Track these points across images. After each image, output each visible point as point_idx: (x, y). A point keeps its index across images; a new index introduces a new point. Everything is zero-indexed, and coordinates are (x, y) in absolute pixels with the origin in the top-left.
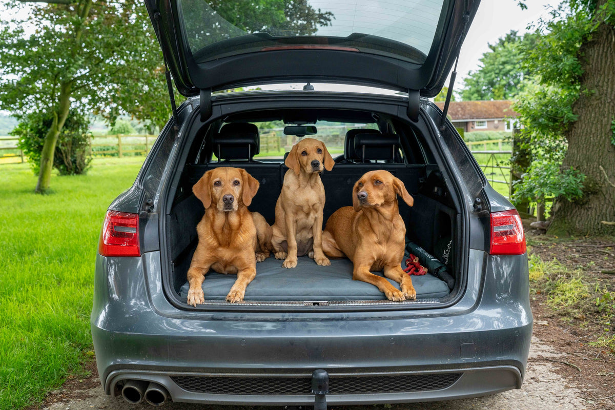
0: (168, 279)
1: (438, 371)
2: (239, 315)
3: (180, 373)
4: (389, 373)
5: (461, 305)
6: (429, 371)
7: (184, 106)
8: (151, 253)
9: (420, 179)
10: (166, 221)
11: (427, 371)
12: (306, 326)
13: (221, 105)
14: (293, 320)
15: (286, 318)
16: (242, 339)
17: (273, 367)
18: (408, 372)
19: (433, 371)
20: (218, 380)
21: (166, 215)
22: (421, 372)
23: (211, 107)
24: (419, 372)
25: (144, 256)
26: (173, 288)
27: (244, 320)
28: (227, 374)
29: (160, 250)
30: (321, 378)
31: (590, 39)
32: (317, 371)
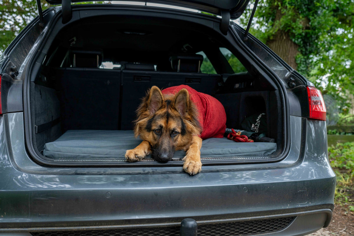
0: (31, 138)
1: (280, 215)
2: (102, 170)
3: (41, 229)
4: (242, 219)
5: (288, 159)
6: (273, 216)
7: (48, 11)
8: (15, 114)
9: (219, 83)
10: (30, 86)
11: (272, 216)
12: (168, 178)
13: (79, 10)
14: (153, 173)
15: (146, 171)
16: (107, 192)
17: (137, 217)
18: (257, 217)
19: (277, 215)
20: (82, 233)
21: (30, 82)
22: (267, 216)
23: (72, 11)
24: (265, 216)
25: (7, 116)
26: (36, 147)
27: (108, 174)
28: (91, 227)
29: (23, 111)
30: (190, 226)
31: (271, 38)
32: (185, 220)
